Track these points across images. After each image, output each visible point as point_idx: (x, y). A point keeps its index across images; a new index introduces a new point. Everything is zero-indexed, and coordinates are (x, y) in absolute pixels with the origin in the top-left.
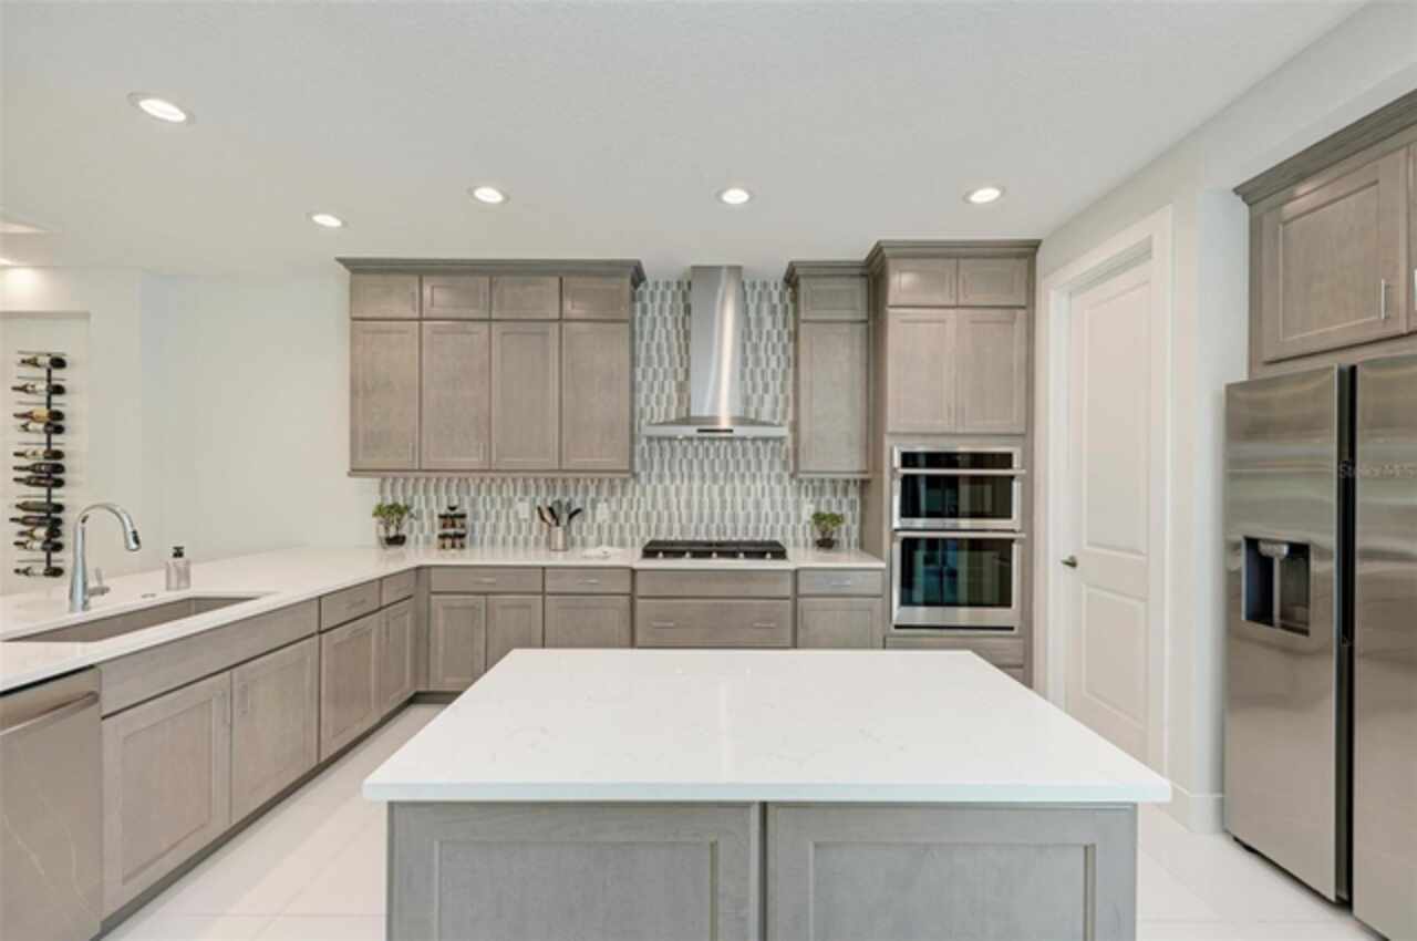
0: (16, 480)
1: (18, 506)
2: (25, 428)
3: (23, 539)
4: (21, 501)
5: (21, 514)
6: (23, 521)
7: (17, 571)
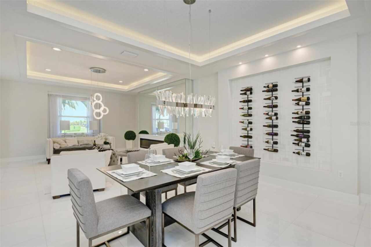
0: (293, 122)
1: (294, 131)
2: (298, 104)
3: (297, 142)
4: (295, 129)
5: (295, 133)
6: (297, 136)
7: (294, 153)
